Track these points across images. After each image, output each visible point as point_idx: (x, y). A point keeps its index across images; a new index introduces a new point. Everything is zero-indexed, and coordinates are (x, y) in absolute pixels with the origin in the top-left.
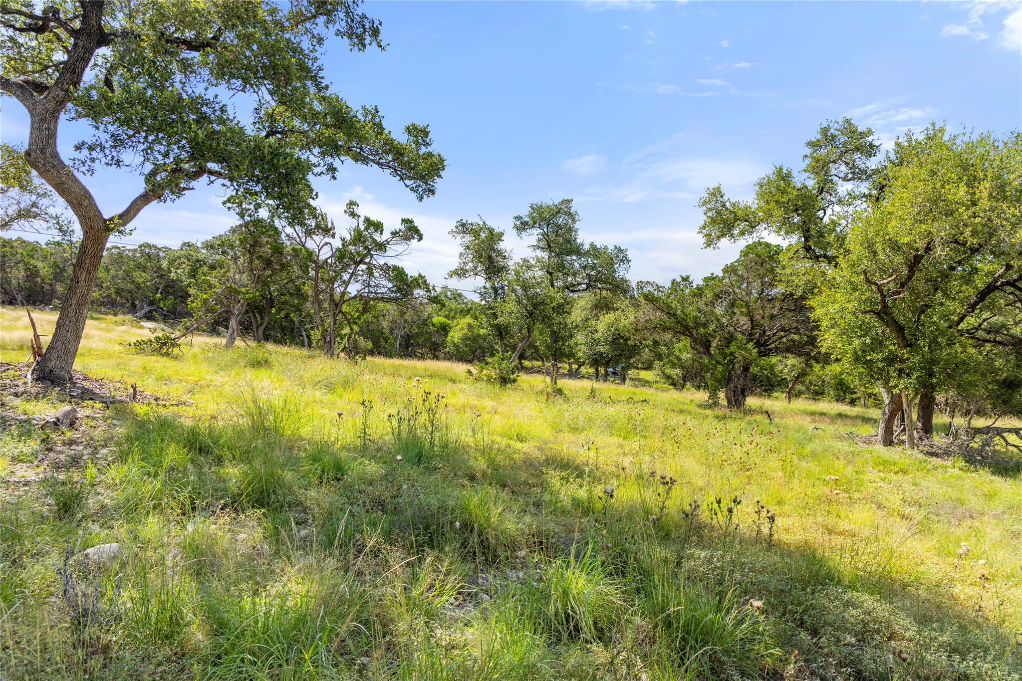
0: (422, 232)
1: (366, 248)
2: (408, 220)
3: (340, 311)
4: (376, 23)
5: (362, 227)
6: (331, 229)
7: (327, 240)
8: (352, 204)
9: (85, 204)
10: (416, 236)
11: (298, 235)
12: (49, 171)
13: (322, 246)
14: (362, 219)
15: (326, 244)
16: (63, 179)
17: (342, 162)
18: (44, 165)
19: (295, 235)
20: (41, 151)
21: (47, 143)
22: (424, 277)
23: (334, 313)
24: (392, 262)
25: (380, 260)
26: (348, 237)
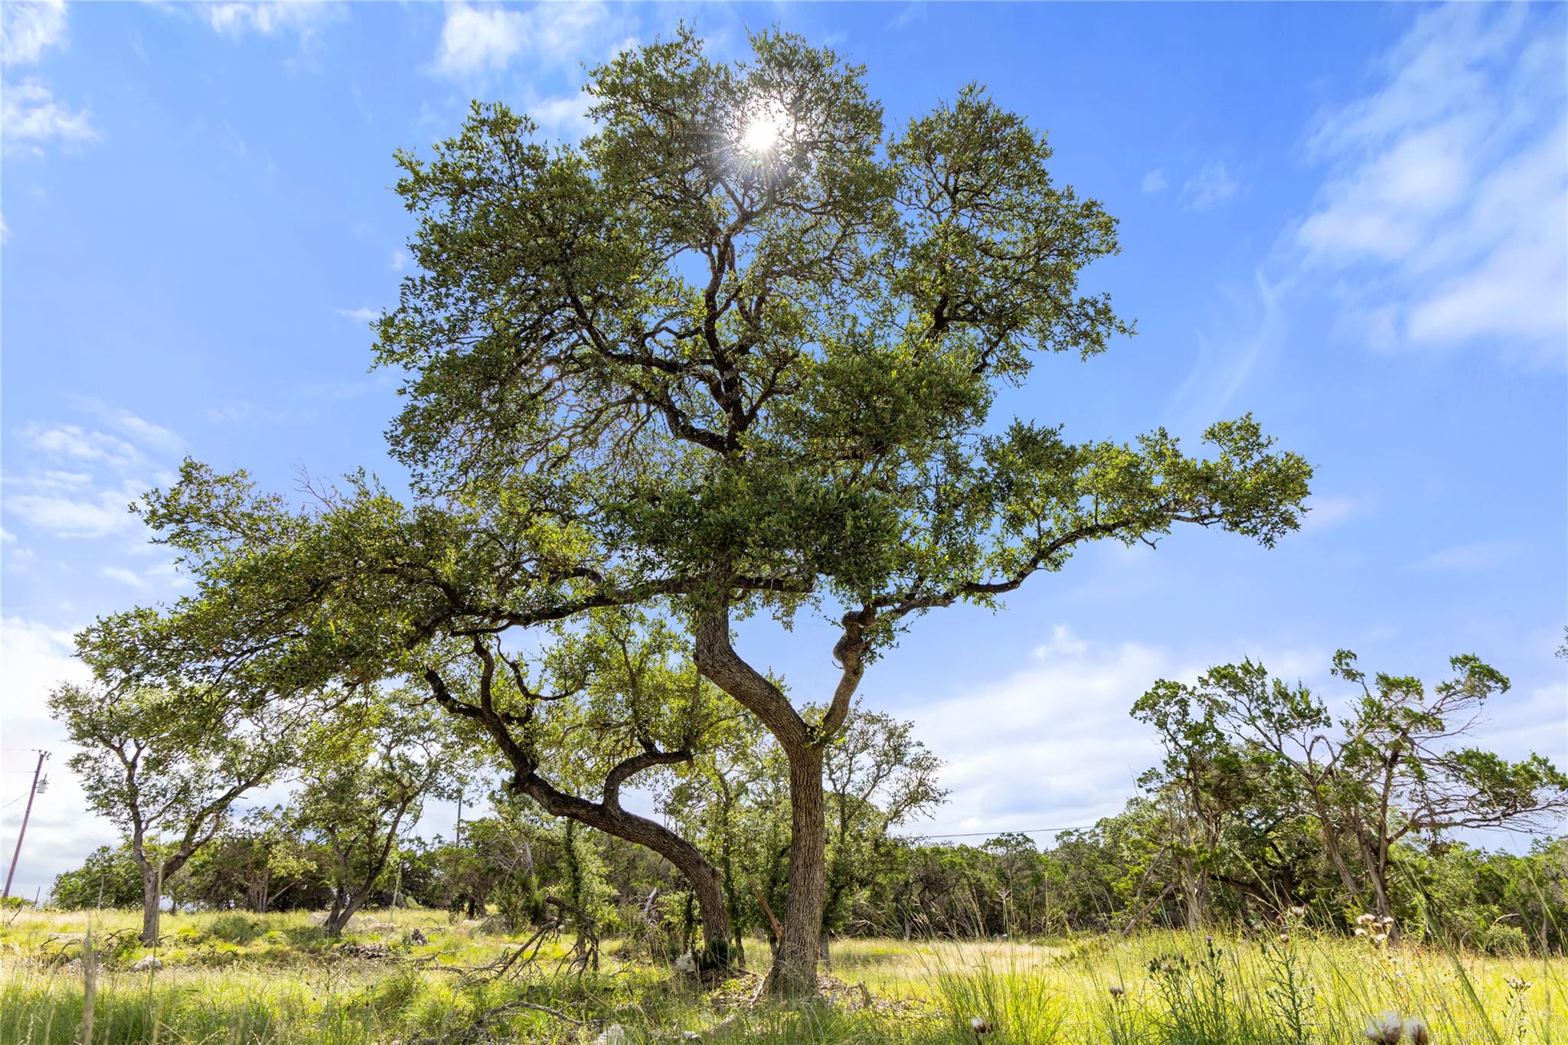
0: (1504, 674)
1: (1395, 728)
2: (1466, 658)
3: (1388, 862)
4: (1101, 299)
5: (1376, 695)
6: (1319, 712)
7: (1318, 732)
8: (1341, 656)
9: (773, 708)
10: (1492, 684)
11: (1266, 736)
12: (719, 672)
13: (1312, 745)
14: (1371, 679)
15: (1317, 738)
16: (738, 679)
17: (1153, 545)
18: (712, 666)
19: (1262, 738)
20: (709, 650)
21: (714, 637)
22: (1546, 761)
23: (1378, 867)
24: (1460, 745)
25: (1431, 746)
26: (1354, 719)
